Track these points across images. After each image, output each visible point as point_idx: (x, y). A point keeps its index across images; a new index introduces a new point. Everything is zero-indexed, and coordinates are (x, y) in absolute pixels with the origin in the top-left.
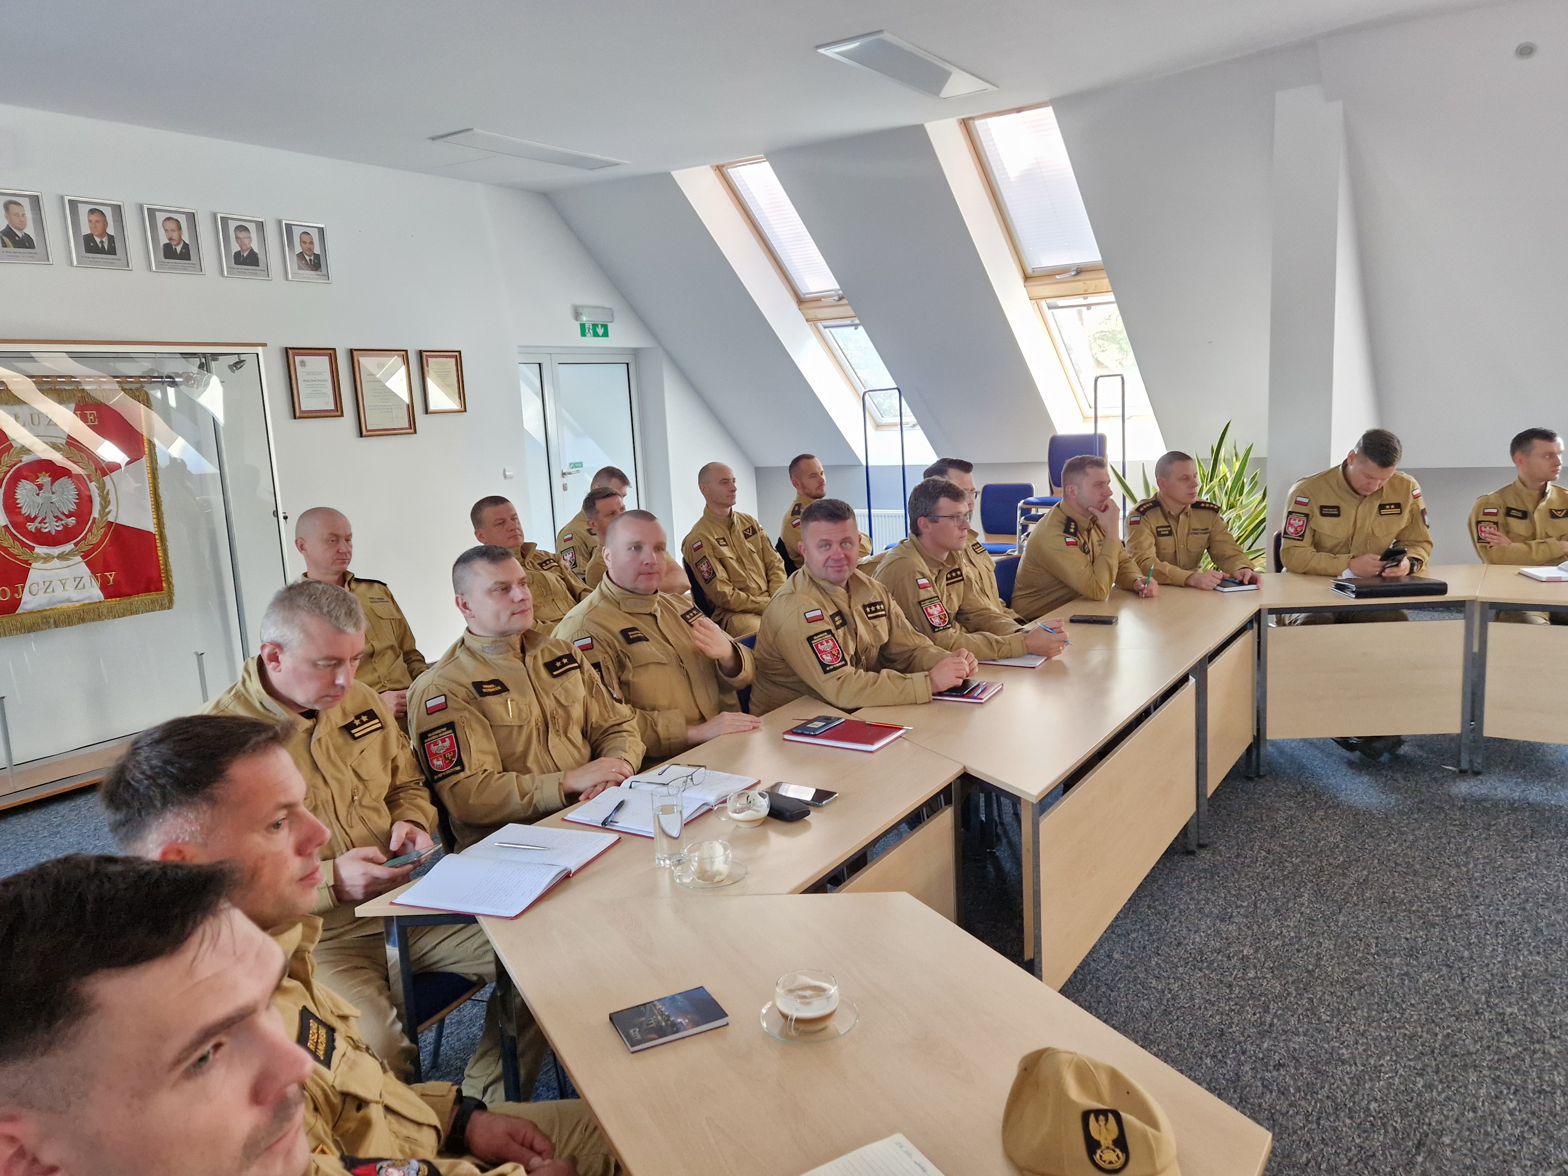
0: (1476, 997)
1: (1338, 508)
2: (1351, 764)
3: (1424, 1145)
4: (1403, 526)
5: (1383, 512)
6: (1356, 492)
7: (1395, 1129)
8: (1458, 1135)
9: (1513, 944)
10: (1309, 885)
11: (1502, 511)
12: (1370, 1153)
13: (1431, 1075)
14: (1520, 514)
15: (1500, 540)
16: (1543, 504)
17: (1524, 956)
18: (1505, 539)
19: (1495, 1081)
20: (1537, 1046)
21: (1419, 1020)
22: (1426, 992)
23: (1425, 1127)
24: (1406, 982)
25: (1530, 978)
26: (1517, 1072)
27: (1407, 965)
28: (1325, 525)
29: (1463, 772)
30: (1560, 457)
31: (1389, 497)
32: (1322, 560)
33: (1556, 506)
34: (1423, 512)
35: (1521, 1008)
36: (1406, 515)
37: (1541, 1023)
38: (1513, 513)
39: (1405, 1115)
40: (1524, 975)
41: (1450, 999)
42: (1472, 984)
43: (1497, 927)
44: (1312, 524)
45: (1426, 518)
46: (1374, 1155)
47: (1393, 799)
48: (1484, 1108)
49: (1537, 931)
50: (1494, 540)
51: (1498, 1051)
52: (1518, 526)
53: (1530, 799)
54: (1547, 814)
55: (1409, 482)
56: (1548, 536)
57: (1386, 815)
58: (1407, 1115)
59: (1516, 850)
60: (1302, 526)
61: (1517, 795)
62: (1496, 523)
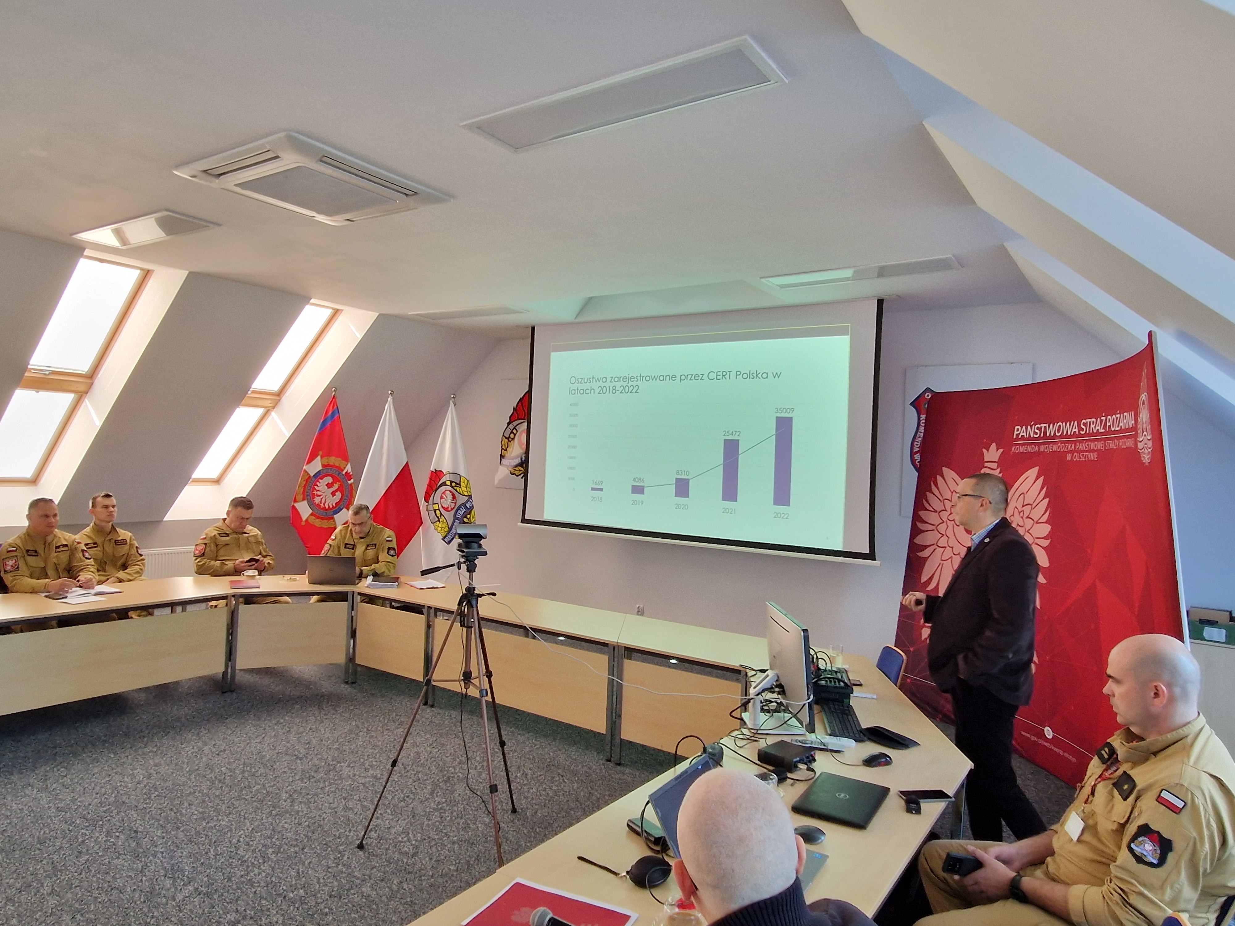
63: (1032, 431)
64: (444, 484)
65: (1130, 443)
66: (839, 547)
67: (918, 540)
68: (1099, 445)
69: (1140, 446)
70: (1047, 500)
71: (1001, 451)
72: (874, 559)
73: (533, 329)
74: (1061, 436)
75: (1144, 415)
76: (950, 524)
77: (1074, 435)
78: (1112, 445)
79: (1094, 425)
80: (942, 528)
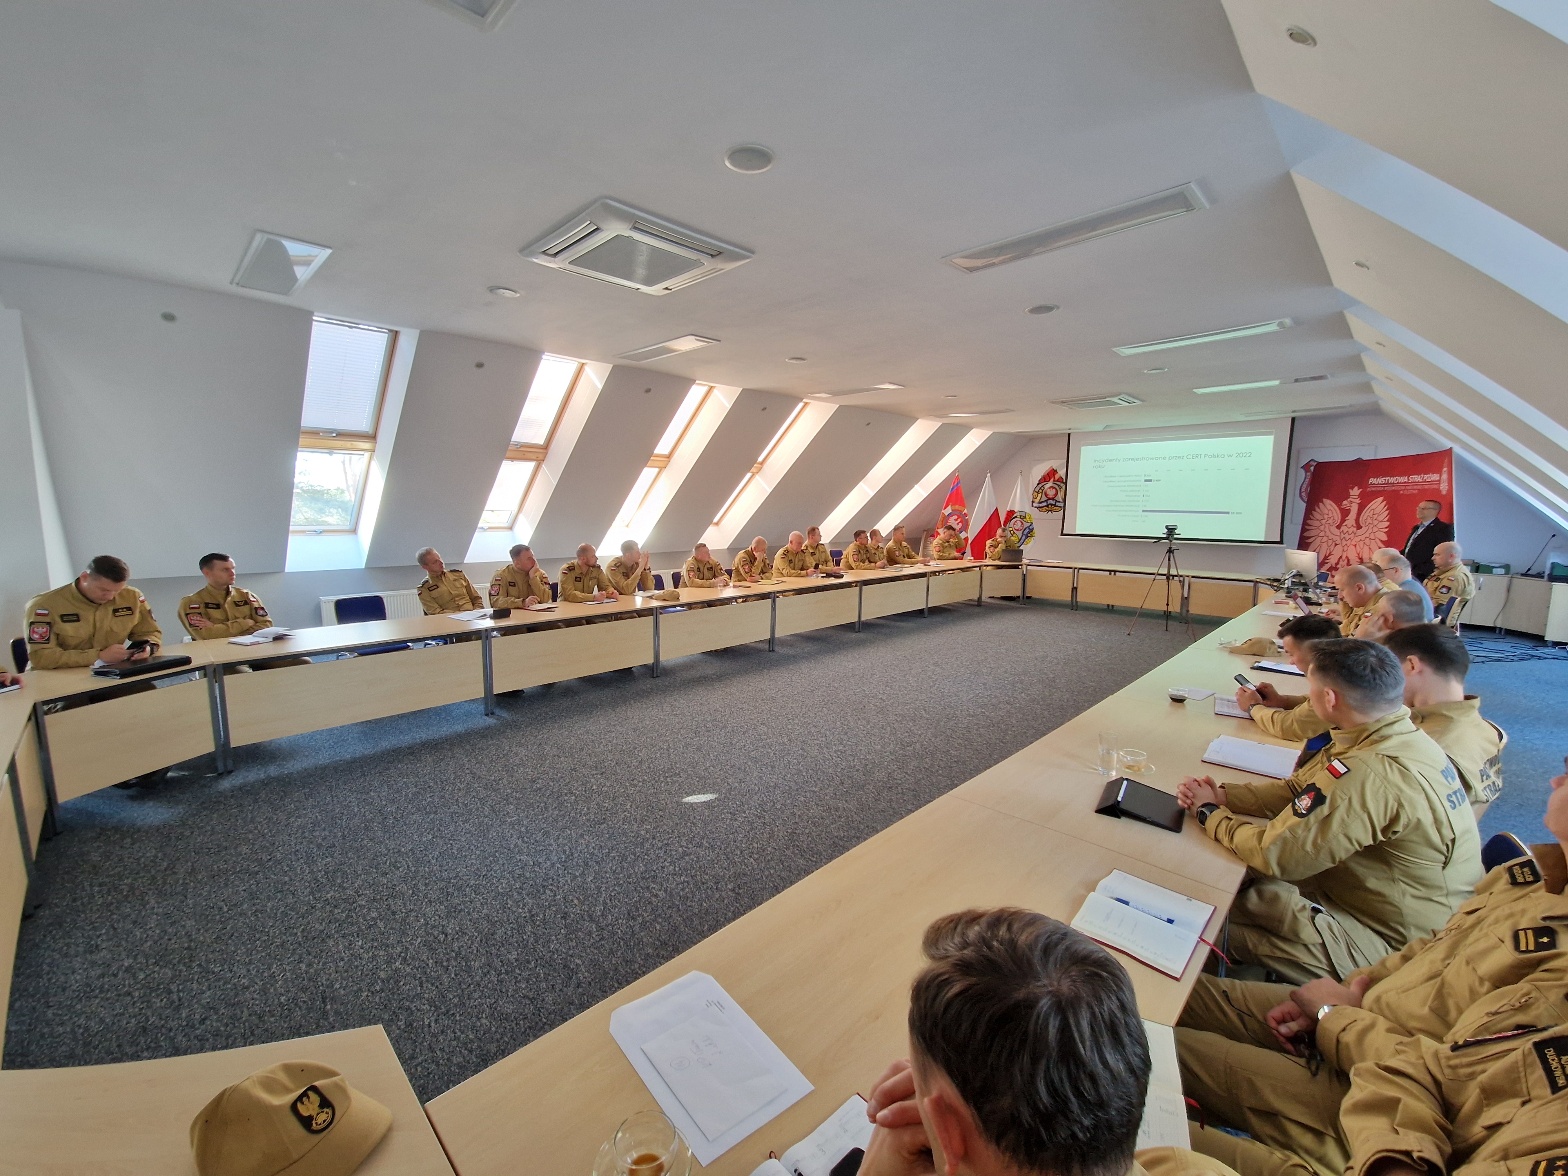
0: (307, 899)
1: (77, 615)
2: (132, 798)
3: (326, 998)
4: (136, 623)
5: (117, 614)
6: (92, 602)
7: (304, 1002)
8: (341, 979)
9: (310, 860)
10: (150, 893)
11: (202, 606)
12: (298, 1026)
13: (307, 959)
14: (215, 606)
15: (205, 623)
16: (229, 599)
17: (320, 864)
18: (209, 624)
19: (344, 936)
20: (355, 905)
21: (281, 931)
22: (276, 914)
23: (321, 988)
24: (260, 915)
25: (330, 872)
26: (352, 925)
27: (254, 905)
28: (69, 629)
29: (220, 774)
30: (233, 571)
31: (120, 603)
32: (72, 656)
33: (237, 600)
34: (150, 611)
35: (335, 891)
36: (137, 615)
37: (349, 892)
38: (210, 605)
39: (304, 990)
40: (326, 873)
41: (292, 909)
42: (300, 894)
43: (296, 855)
44: (55, 629)
45: (153, 615)
46: (301, 1026)
47: (181, 808)
48: (346, 955)
49: (319, 846)
50: (201, 625)
51: (336, 920)
52: (216, 614)
53: (272, 775)
54: (287, 780)
55: (134, 592)
56: (236, 618)
57: (181, 821)
58: (307, 989)
59: (281, 807)
60: (47, 632)
61: (262, 776)
62: (200, 614)
63: (1381, 480)
64: (1016, 517)
65: (1436, 487)
66: (1263, 540)
67: (1306, 534)
68: (1419, 487)
69: (1441, 488)
70: (1387, 512)
71: (1361, 490)
72: (1282, 544)
73: (1069, 435)
74: (1398, 483)
75: (1445, 476)
76: (1327, 525)
77: (1405, 482)
78: (1426, 487)
79: (1417, 478)
80: (1322, 528)
